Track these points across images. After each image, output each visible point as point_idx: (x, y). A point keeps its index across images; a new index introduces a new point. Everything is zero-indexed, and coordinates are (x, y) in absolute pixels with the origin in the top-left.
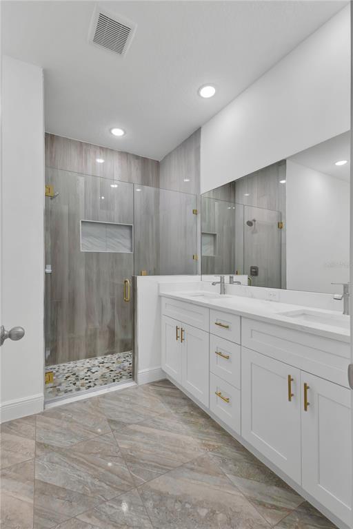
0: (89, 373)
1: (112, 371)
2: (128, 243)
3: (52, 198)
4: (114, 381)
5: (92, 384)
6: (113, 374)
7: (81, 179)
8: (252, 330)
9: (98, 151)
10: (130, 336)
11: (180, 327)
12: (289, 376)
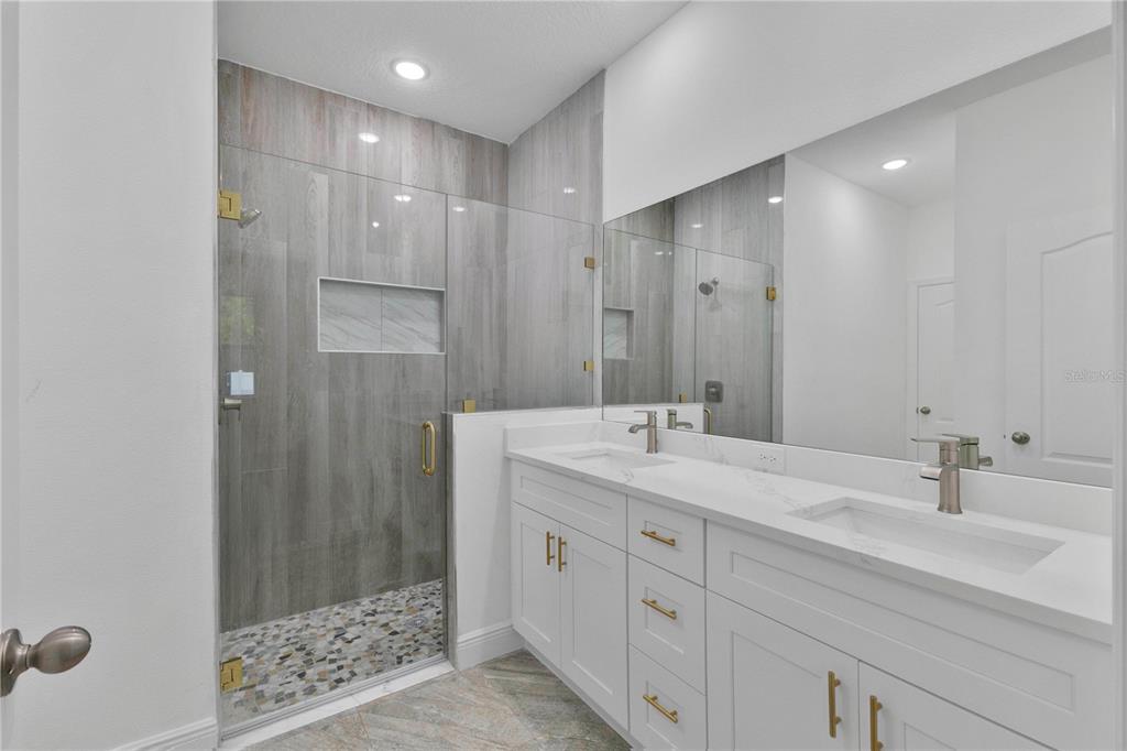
0: (339, 644)
1: (395, 633)
2: (432, 330)
3: (244, 222)
4: (400, 660)
5: (345, 674)
6: (398, 642)
7: (322, 180)
8: (733, 553)
9: (363, 114)
10: (437, 546)
11: (555, 533)
12: (831, 675)
